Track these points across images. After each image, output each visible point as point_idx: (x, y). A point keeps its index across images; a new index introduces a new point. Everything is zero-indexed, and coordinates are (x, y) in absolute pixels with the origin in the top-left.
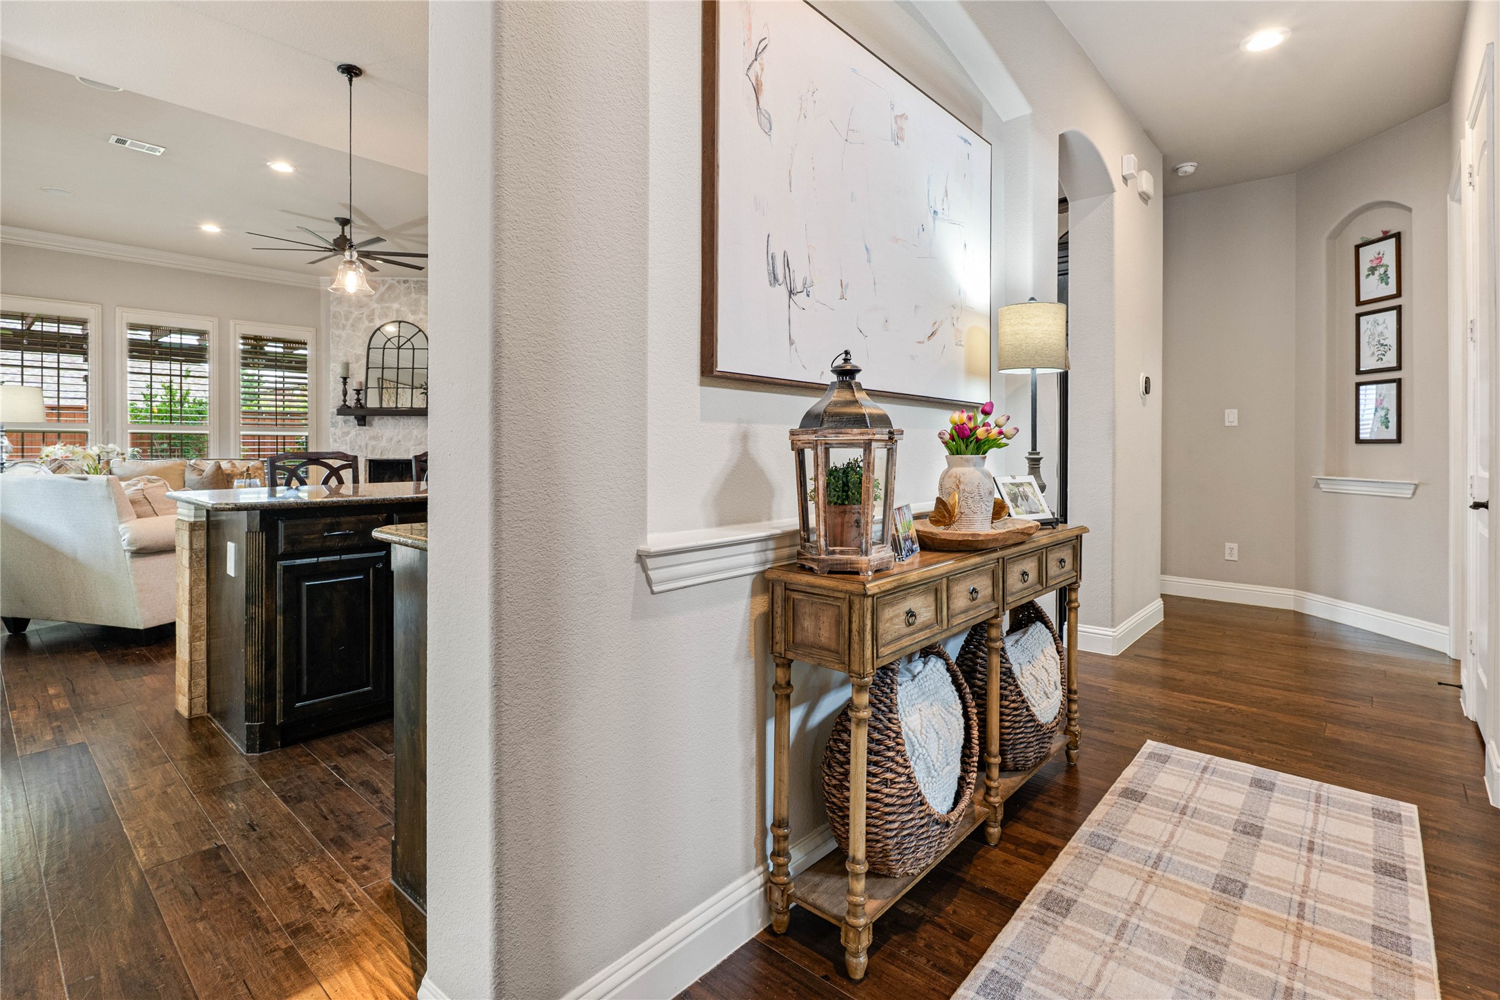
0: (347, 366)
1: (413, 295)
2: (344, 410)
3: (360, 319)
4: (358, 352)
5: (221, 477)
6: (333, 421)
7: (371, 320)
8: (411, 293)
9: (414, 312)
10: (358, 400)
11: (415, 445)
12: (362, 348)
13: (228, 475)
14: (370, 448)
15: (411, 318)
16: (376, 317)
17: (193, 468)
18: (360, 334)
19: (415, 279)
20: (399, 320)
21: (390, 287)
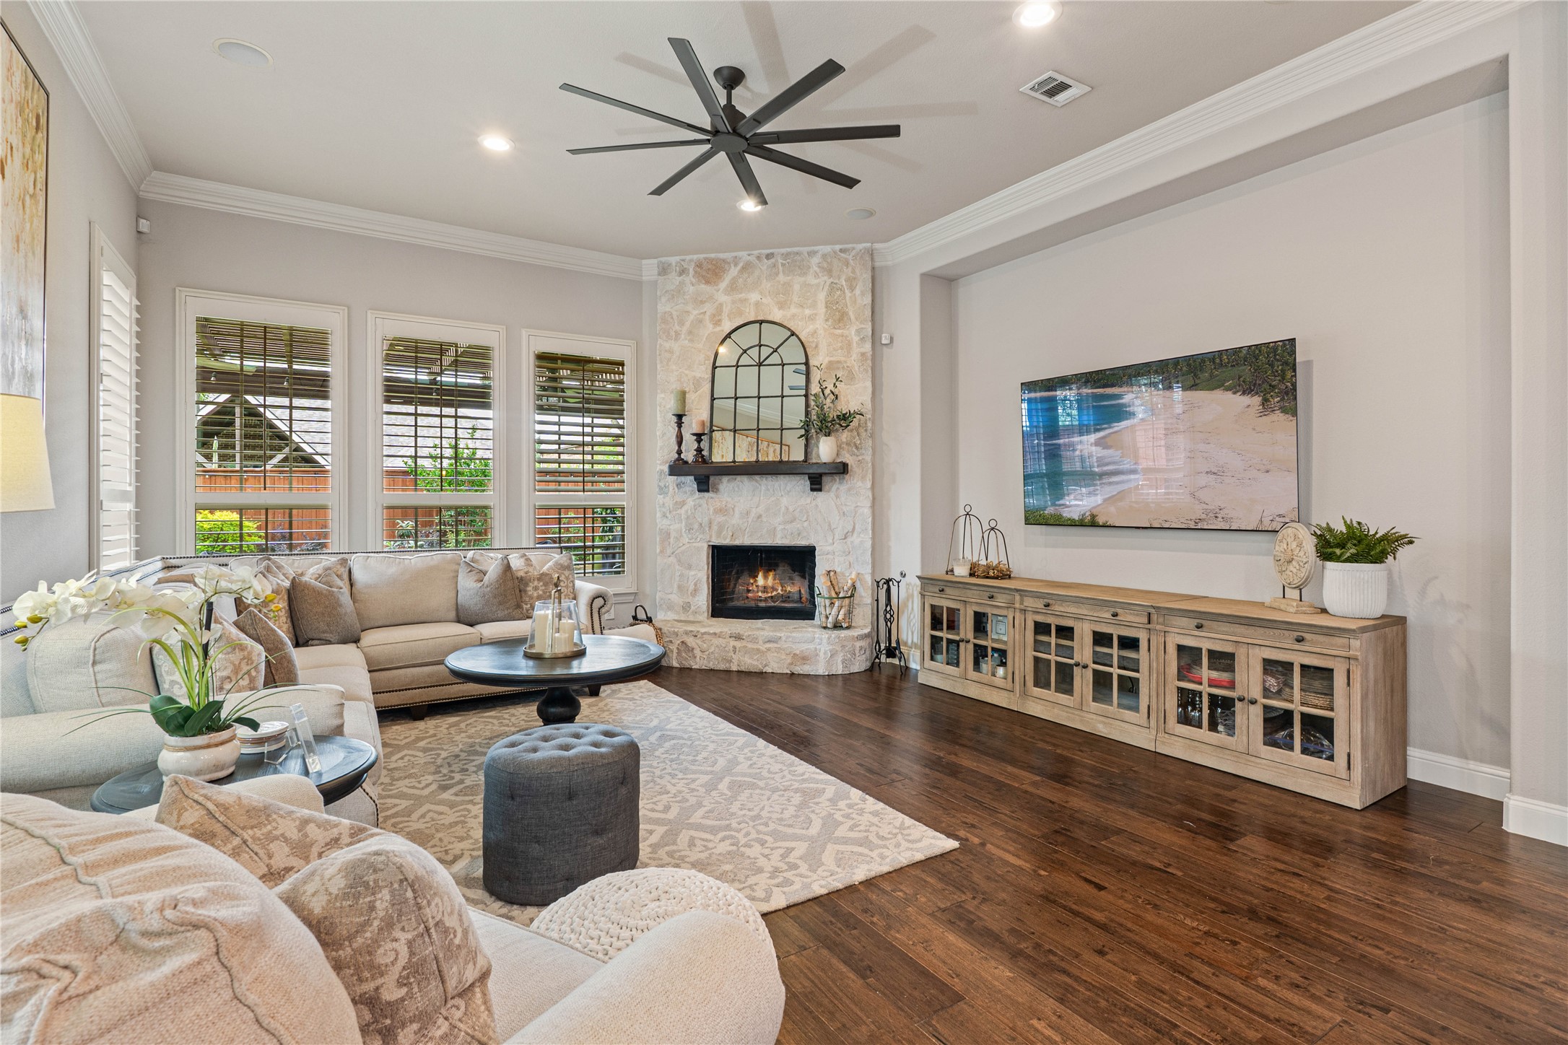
0: (683, 396)
1: (782, 278)
2: (678, 468)
3: (701, 321)
4: (698, 375)
5: (510, 584)
6: (662, 484)
7: (718, 323)
8: (777, 274)
9: (782, 306)
10: (699, 450)
11: (785, 523)
12: (703, 368)
13: (521, 579)
14: (715, 528)
15: (777, 315)
16: (725, 317)
17: (471, 567)
18: (700, 346)
19: (784, 250)
20: (760, 318)
21: (747, 267)
